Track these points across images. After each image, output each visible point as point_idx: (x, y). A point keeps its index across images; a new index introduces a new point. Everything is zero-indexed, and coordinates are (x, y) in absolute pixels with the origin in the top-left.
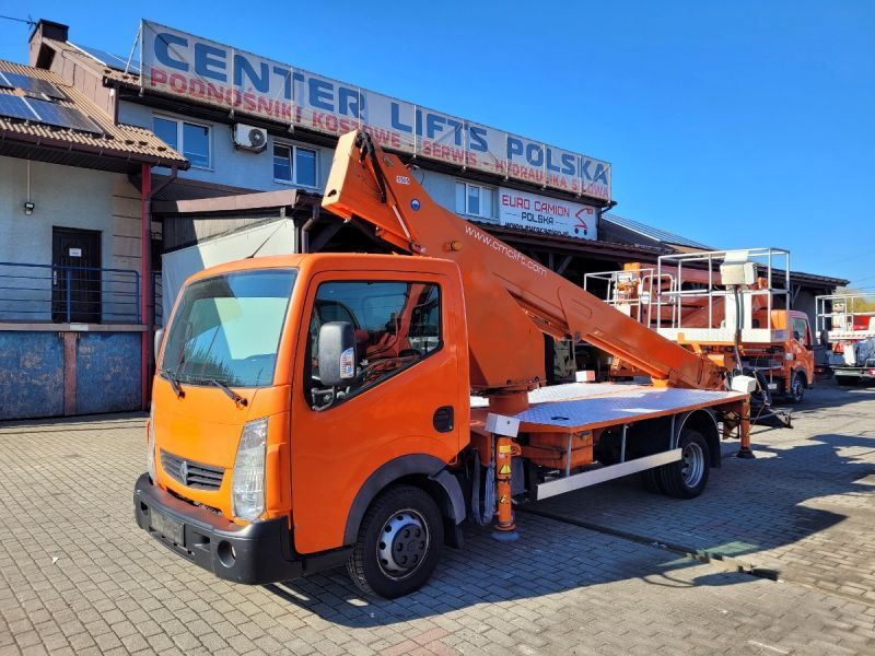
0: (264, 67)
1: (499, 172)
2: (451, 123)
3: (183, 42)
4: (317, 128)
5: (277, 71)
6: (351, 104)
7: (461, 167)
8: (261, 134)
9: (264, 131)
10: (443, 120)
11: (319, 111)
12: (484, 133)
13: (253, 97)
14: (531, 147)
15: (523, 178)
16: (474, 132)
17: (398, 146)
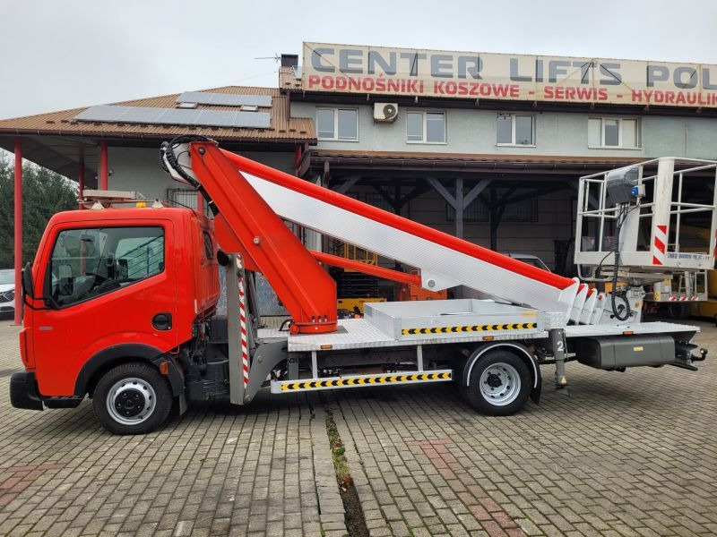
0: (393, 56)
1: (637, 102)
2: (576, 64)
3: (331, 51)
4: (439, 94)
5: (403, 56)
6: (469, 69)
7: (590, 103)
8: (393, 108)
9: (395, 105)
10: (567, 64)
11: (439, 80)
12: (618, 66)
13: (384, 80)
14: (679, 70)
15: (669, 104)
16: (604, 68)
17: (517, 96)
